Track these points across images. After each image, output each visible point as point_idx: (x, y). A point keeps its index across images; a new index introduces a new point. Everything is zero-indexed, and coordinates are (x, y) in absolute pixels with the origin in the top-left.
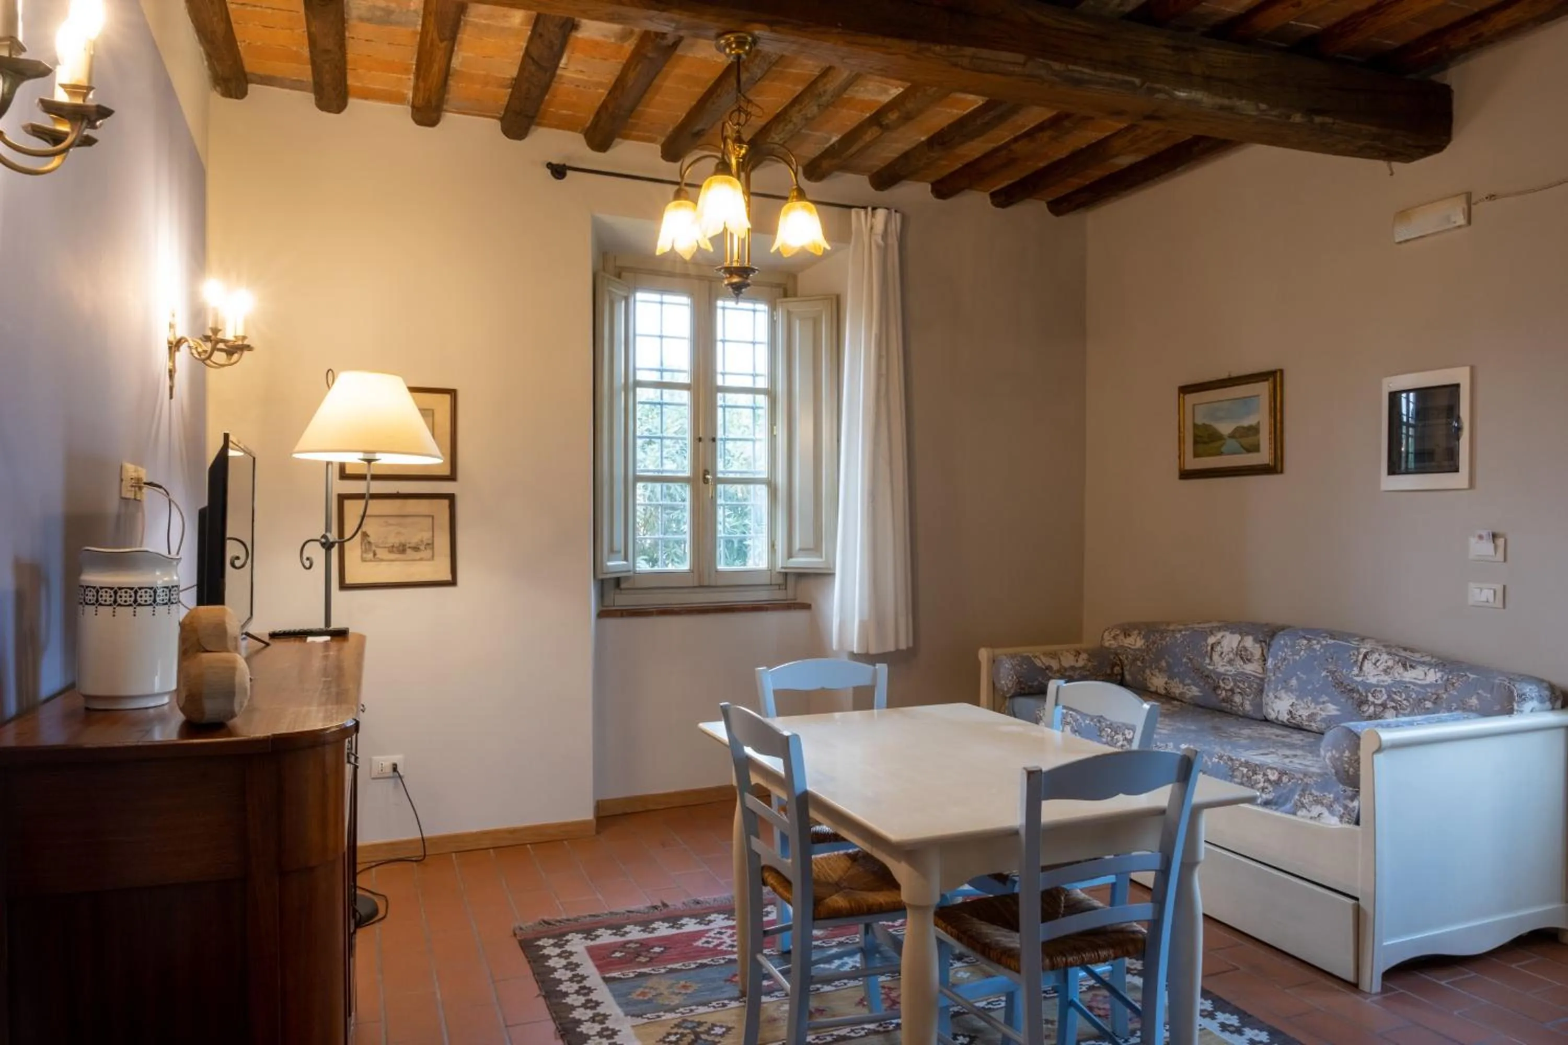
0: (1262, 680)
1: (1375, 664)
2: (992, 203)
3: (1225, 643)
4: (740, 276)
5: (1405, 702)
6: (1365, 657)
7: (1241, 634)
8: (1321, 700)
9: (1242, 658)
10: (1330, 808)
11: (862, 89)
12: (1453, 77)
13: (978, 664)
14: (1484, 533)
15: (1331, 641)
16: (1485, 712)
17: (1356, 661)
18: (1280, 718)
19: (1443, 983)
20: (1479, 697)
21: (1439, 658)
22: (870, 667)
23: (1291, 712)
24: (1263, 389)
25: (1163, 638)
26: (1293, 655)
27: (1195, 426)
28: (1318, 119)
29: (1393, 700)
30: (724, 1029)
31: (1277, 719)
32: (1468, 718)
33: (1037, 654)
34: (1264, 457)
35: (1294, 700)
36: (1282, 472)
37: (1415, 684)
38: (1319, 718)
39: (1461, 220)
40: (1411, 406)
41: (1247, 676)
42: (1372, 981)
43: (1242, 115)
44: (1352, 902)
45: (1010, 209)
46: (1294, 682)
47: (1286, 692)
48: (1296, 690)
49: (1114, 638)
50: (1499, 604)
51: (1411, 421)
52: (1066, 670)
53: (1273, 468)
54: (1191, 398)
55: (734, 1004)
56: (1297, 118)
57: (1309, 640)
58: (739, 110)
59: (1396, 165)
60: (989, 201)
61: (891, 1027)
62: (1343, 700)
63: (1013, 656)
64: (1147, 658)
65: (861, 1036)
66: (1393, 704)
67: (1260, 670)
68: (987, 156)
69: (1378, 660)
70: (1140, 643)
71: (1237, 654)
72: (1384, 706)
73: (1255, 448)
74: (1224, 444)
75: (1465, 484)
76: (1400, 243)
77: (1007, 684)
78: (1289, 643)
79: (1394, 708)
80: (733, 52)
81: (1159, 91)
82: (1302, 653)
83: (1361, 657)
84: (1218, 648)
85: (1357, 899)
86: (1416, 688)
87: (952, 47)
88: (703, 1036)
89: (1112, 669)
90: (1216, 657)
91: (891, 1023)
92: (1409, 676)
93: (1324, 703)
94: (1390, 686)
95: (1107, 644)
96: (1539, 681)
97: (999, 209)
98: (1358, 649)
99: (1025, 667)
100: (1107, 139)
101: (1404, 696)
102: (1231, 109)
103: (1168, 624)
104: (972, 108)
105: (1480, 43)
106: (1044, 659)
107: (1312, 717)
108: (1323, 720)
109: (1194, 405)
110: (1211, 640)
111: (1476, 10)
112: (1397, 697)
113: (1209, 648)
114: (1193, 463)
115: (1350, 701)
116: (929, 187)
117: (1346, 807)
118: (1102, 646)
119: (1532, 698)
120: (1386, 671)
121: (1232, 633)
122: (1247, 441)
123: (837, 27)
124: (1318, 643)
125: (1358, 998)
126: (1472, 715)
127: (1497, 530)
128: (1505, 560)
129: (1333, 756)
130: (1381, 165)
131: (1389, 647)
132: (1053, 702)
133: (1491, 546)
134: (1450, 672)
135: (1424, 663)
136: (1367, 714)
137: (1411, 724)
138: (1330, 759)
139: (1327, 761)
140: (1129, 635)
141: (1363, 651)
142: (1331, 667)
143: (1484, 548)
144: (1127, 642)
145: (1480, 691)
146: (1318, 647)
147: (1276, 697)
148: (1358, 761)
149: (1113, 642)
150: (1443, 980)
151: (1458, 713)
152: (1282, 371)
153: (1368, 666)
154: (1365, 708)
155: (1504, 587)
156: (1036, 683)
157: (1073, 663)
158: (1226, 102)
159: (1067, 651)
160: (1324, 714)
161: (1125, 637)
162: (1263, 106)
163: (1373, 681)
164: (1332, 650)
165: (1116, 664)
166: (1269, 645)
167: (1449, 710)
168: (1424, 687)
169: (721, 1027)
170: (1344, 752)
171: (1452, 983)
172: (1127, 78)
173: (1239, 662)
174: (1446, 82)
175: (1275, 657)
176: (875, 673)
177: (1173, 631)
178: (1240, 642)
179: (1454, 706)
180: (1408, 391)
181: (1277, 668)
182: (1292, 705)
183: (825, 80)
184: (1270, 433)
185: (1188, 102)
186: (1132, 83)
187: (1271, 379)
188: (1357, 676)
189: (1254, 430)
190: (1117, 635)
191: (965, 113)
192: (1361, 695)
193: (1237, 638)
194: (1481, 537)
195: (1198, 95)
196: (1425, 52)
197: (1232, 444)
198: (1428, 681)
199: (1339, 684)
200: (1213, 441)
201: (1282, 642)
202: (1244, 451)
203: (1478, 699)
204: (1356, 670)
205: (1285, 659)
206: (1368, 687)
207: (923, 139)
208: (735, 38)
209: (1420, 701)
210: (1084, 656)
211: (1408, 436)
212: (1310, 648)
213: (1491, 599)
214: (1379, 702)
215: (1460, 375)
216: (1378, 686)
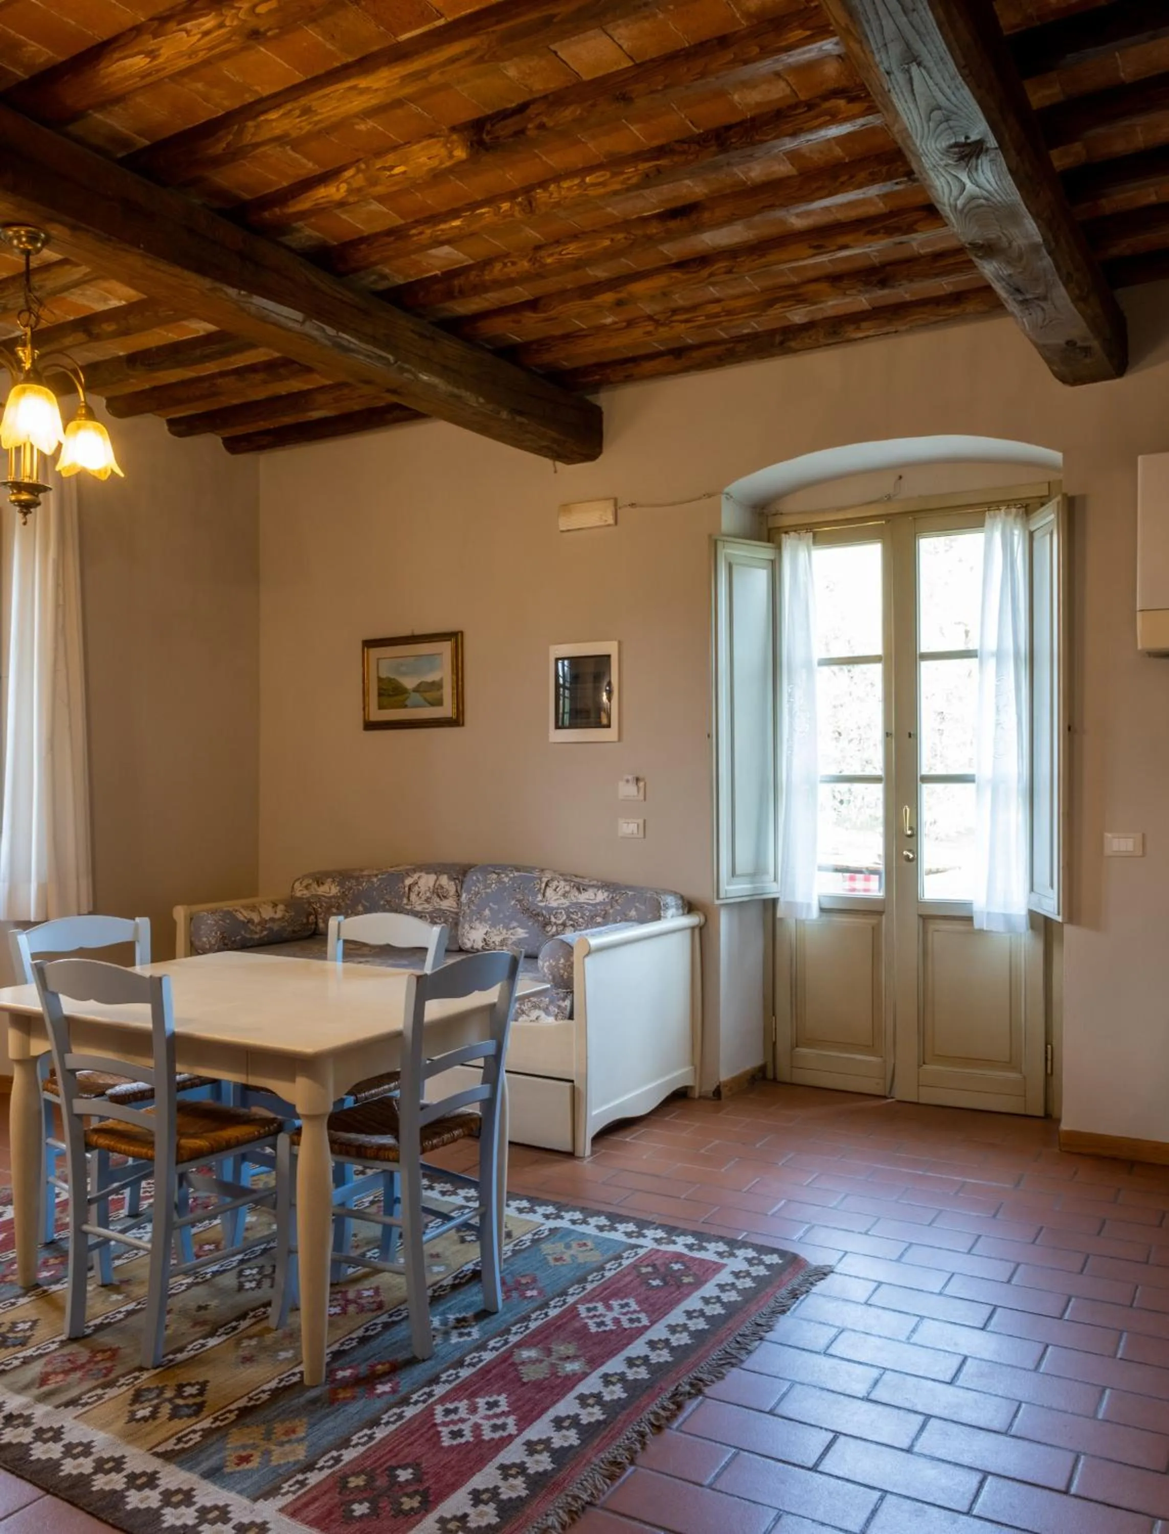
0: (457, 914)
1: (555, 890)
2: (170, 430)
3: (422, 882)
4: (31, 493)
5: (581, 920)
6: (547, 885)
7: (436, 873)
8: (512, 926)
9: (438, 896)
10: (546, 1011)
11: (80, 292)
12: (604, 399)
13: (174, 923)
14: (630, 777)
15: (516, 874)
16: (642, 921)
17: (539, 890)
18: (475, 947)
19: (628, 1140)
20: (637, 909)
21: (602, 882)
22: (131, 922)
23: (485, 940)
24: (446, 648)
25: (360, 884)
26: (485, 888)
27: (380, 680)
28: (519, 419)
29: (571, 919)
30: (30, 1324)
31: (472, 948)
32: (632, 926)
33: (237, 908)
34: (447, 710)
35: (488, 929)
36: (463, 725)
37: (588, 904)
38: (510, 942)
39: (611, 521)
40: (566, 668)
41: (443, 912)
42: (586, 1147)
43: (467, 404)
44: (569, 1084)
45: (188, 440)
46: (487, 912)
47: (480, 923)
48: (489, 919)
49: (307, 887)
50: (641, 835)
51: (567, 685)
52: (266, 921)
53: (456, 721)
54: (375, 653)
55: (22, 1301)
56: (504, 415)
57: (498, 874)
58: (29, 310)
59: (559, 465)
60: (166, 427)
61: (208, 1276)
62: (530, 924)
63: (213, 912)
64: (343, 904)
65: (183, 1291)
66: (571, 922)
67: (455, 905)
68: (184, 383)
69: (557, 887)
70: (334, 890)
71: (433, 892)
72: (564, 925)
73: (439, 703)
74: (407, 698)
75: (615, 737)
76: (562, 531)
77: (210, 942)
78: (481, 878)
79: (572, 926)
80: (21, 246)
81: (408, 371)
82: (493, 886)
83: (543, 885)
84: (416, 889)
85: (572, 1081)
86: (590, 907)
87: (243, 292)
88: (11, 1335)
89: (308, 918)
90: (413, 897)
91: (206, 1273)
92: (583, 897)
93: (514, 928)
94: (568, 907)
95: (298, 894)
96: (675, 893)
97: (176, 438)
98: (540, 879)
99: (228, 921)
100: (309, 391)
101: (579, 915)
102: (459, 397)
103: (362, 870)
104: (190, 337)
105: (629, 379)
106: (245, 913)
107: (503, 943)
108: (514, 943)
109: (378, 659)
110: (408, 881)
111: (631, 355)
112: (574, 917)
113: (407, 889)
114: (377, 715)
115: (536, 925)
116: (104, 401)
117: (559, 1007)
118: (292, 897)
119: (672, 907)
120: (565, 895)
121: (428, 873)
122: (430, 695)
123: (139, 247)
124: (507, 876)
125: (576, 1162)
126: (634, 923)
127: (641, 776)
128: (645, 799)
129: (551, 964)
130: (547, 462)
131: (566, 877)
132: (336, 936)
133: (635, 788)
134: (614, 892)
135: (593, 886)
136: (550, 933)
137: (600, 933)
138: (548, 967)
139: (546, 970)
140: (323, 884)
141: (545, 880)
142: (519, 896)
143: (628, 790)
144: (322, 890)
145: (637, 904)
146: (506, 880)
147: (471, 928)
148: (571, 966)
149: (305, 892)
150: (628, 1137)
151: (623, 924)
152: (462, 633)
153: (549, 892)
154: (548, 928)
155: (645, 821)
156: (238, 938)
157: (272, 915)
158: (456, 391)
159: (264, 903)
160: (514, 938)
161: (319, 886)
162: (481, 400)
163: (554, 904)
164: (519, 882)
165: (311, 914)
166: (462, 882)
167: (615, 922)
168: (595, 905)
169: (24, 1322)
170: (559, 960)
171: (633, 1139)
172: (384, 354)
173: (436, 899)
174: (598, 403)
175: (468, 892)
176: (137, 927)
177: (369, 876)
178: (436, 881)
179: (619, 918)
180: (563, 659)
181: (471, 901)
182: (486, 934)
183: (45, 276)
184: (453, 689)
185: (427, 385)
186: (388, 359)
187: (453, 640)
188: (541, 901)
189: (437, 686)
190: (310, 884)
191: (181, 339)
192: (545, 917)
193: (433, 877)
194: (628, 781)
195: (435, 380)
196: (591, 379)
197: (416, 697)
198: (597, 901)
199: (526, 910)
200: (396, 695)
201: (474, 878)
202: (426, 704)
203: (636, 910)
204: (540, 897)
205: (478, 893)
206: (550, 910)
207: (121, 354)
208: (27, 232)
209: (592, 918)
210: (281, 907)
211: (564, 697)
212: (500, 881)
213: (636, 831)
214: (560, 922)
215: (609, 648)
216: (558, 908)
